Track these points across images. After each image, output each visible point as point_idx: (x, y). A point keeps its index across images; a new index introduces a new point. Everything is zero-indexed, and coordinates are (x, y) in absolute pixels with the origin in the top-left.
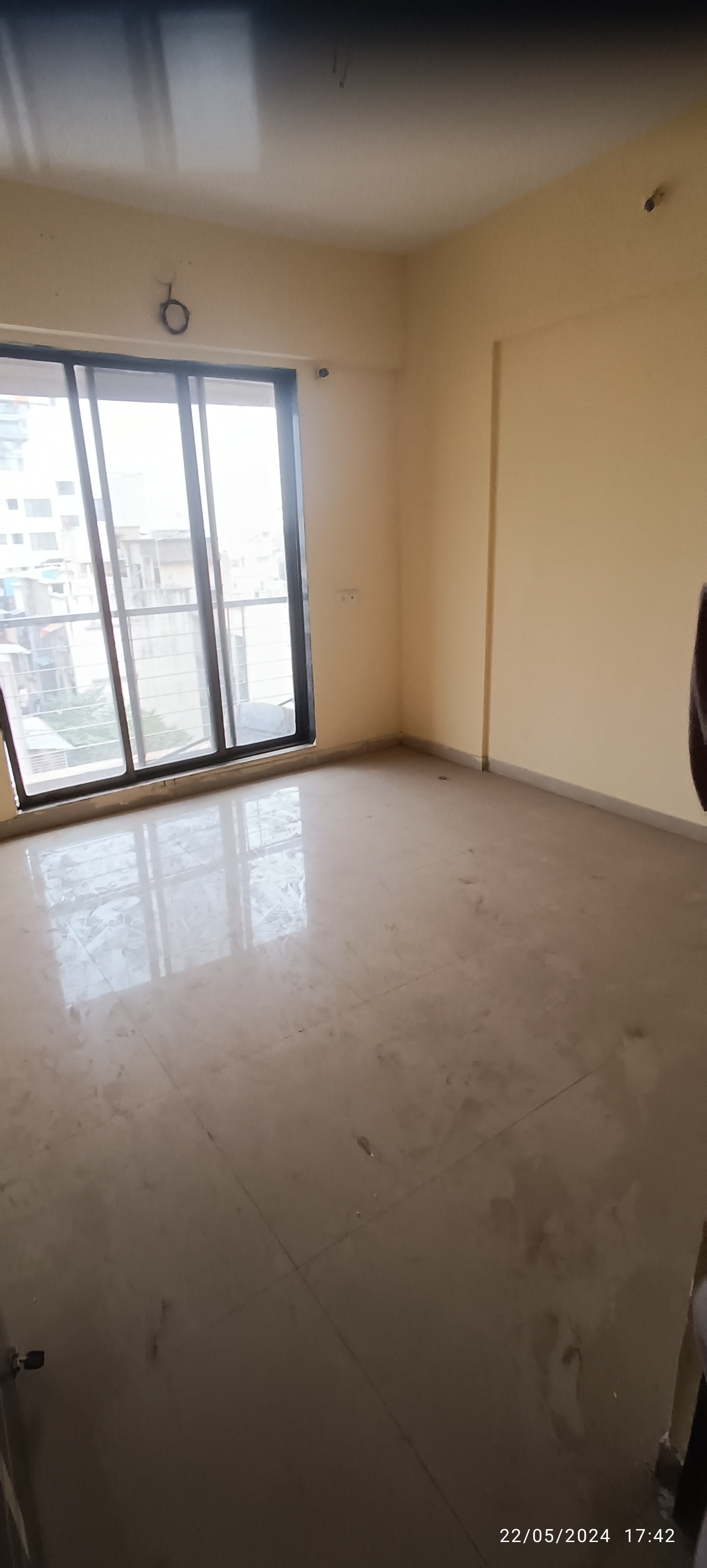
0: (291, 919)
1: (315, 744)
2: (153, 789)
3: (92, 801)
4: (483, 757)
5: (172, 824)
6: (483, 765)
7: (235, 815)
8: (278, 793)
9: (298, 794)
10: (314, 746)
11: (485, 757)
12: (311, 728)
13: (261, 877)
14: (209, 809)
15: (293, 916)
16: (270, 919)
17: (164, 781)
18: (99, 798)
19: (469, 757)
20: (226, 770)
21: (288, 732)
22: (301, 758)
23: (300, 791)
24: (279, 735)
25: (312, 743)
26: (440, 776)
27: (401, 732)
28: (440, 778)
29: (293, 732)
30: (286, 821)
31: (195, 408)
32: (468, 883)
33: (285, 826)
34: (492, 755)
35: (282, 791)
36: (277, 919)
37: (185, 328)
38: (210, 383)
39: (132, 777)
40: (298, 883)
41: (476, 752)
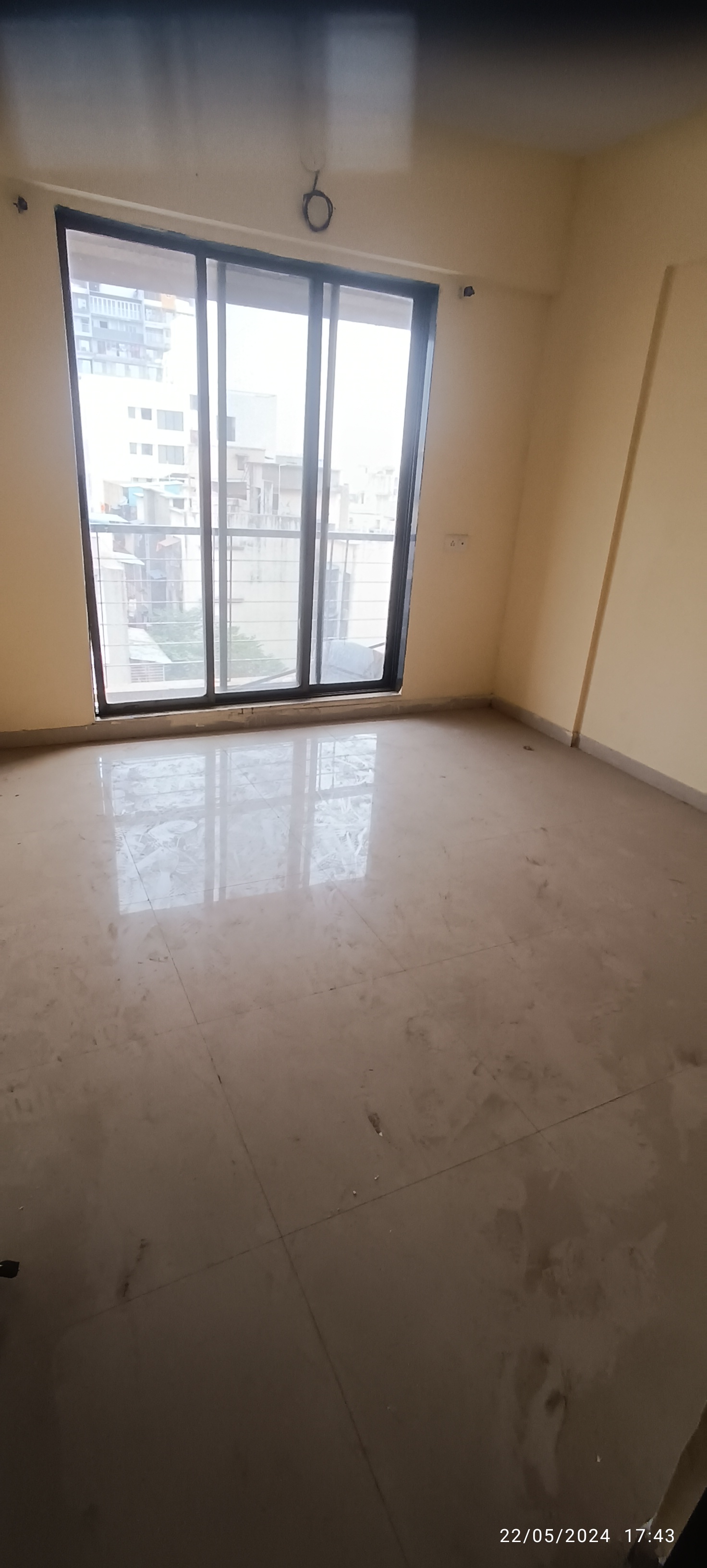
0: (343, 870)
1: (400, 693)
2: (230, 715)
3: (169, 718)
4: (573, 732)
5: (243, 753)
6: (572, 740)
7: (308, 755)
8: (355, 737)
9: (375, 742)
10: (400, 695)
11: (577, 732)
12: (399, 677)
13: (321, 822)
14: (282, 743)
15: (346, 867)
16: (322, 867)
17: (242, 709)
18: (177, 717)
19: (560, 730)
20: (305, 707)
21: (375, 677)
22: (384, 705)
23: (377, 739)
24: (365, 679)
25: (398, 692)
26: (525, 745)
27: (492, 694)
28: (525, 748)
29: (380, 678)
30: (356, 768)
31: (326, 322)
32: (535, 863)
33: (355, 772)
34: (584, 732)
35: (359, 736)
36: (329, 868)
37: (326, 226)
38: (347, 294)
39: (211, 700)
40: (357, 835)
41: (568, 726)
